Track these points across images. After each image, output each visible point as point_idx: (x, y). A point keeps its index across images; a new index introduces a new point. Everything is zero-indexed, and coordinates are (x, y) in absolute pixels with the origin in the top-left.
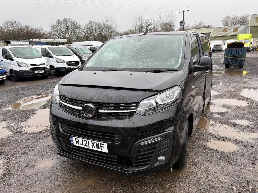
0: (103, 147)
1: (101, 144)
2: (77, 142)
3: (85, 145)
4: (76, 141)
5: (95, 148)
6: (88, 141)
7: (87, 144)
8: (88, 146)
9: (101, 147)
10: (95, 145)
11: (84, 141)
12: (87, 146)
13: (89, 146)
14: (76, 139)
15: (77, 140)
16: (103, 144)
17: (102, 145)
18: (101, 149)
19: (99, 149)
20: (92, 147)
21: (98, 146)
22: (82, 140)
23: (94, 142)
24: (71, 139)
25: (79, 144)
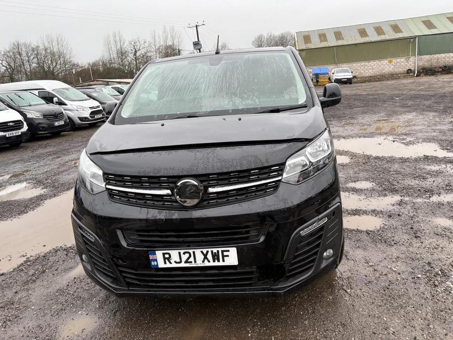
0: (228, 256)
1: (223, 251)
2: (167, 259)
3: (186, 262)
4: (165, 259)
5: (209, 261)
6: (194, 252)
7: (192, 259)
8: (193, 262)
9: (223, 256)
10: (210, 256)
11: (184, 253)
12: (191, 262)
13: (195, 262)
14: (164, 254)
15: (167, 256)
16: (228, 251)
17: (225, 253)
18: (224, 261)
19: (219, 261)
20: (203, 262)
21: (216, 257)
22: (180, 253)
23: (208, 252)
24: (151, 257)
25: (171, 263)
